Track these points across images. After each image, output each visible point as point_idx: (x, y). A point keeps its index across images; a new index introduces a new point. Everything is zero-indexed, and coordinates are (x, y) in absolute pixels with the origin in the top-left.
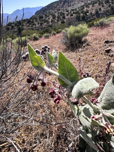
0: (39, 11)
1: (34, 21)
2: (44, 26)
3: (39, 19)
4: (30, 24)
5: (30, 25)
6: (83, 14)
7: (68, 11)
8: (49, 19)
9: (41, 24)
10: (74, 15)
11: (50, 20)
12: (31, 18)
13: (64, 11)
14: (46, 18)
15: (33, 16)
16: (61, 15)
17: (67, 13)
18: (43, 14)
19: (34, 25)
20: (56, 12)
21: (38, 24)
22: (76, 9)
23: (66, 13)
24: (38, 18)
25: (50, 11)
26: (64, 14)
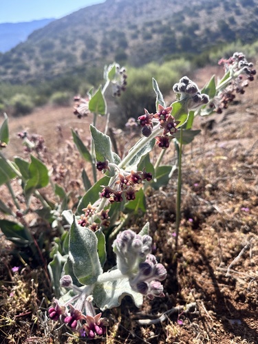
0: (41, 30)
1: (25, 57)
2: (57, 71)
3: (41, 51)
4: (8, 67)
5: (10, 71)
6: (184, 33)
7: (134, 27)
8: (74, 49)
9: (48, 66)
10: (155, 36)
11: (78, 53)
12: (13, 51)
13: (122, 27)
14: (64, 47)
15: (21, 44)
16: (113, 38)
17: (133, 32)
18: (56, 38)
19: (22, 68)
20: (95, 31)
21: (38, 65)
22: (159, 22)
23: (128, 32)
24: (37, 50)
25: (77, 28)
26: (122, 35)
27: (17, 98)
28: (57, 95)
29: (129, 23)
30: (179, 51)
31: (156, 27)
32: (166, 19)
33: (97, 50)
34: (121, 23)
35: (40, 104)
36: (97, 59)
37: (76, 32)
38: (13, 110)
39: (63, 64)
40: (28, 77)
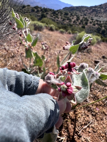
0: (67, 8)
1: (59, 14)
2: (65, 23)
3: (64, 15)
4: (54, 15)
5: (54, 16)
6: (105, 29)
8: (73, 18)
9: (64, 20)
10: (96, 25)
11: (73, 20)
12: (57, 11)
13: (89, 18)
14: (71, 16)
15: (60, 10)
16: (85, 20)
17: (91, 21)
18: (70, 12)
19: (57, 17)
20: (81, 15)
21: (61, 18)
22: (100, 22)
24: (64, 13)
25: (77, 12)
26: (88, 20)
27: (52, 25)
28: (62, 30)
29: (92, 17)
30: (100, 33)
31: (99, 23)
32: (103, 21)
33: (78, 22)
34: (90, 16)
35: (56, 30)
36: (77, 24)
37: (76, 13)
38: (49, 28)
39: (68, 21)
40: (57, 20)
